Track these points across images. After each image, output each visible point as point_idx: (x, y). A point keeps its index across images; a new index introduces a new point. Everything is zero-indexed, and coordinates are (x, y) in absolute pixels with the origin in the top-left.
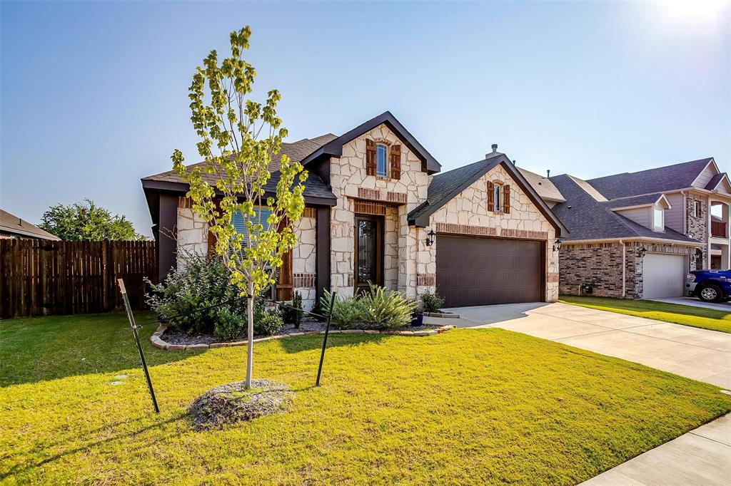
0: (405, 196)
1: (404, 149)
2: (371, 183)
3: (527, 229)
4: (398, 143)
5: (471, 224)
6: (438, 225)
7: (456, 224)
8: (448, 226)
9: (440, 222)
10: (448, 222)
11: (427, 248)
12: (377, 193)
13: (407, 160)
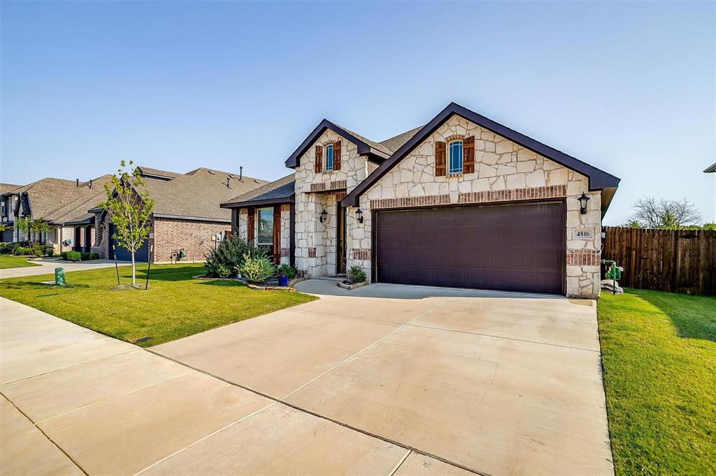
0: (345, 182)
1: (345, 142)
2: (318, 179)
3: (511, 187)
4: (340, 139)
5: (412, 195)
6: (372, 202)
7: (393, 197)
8: (383, 202)
9: (374, 199)
10: (383, 198)
11: (362, 225)
12: (323, 185)
13: (348, 151)
